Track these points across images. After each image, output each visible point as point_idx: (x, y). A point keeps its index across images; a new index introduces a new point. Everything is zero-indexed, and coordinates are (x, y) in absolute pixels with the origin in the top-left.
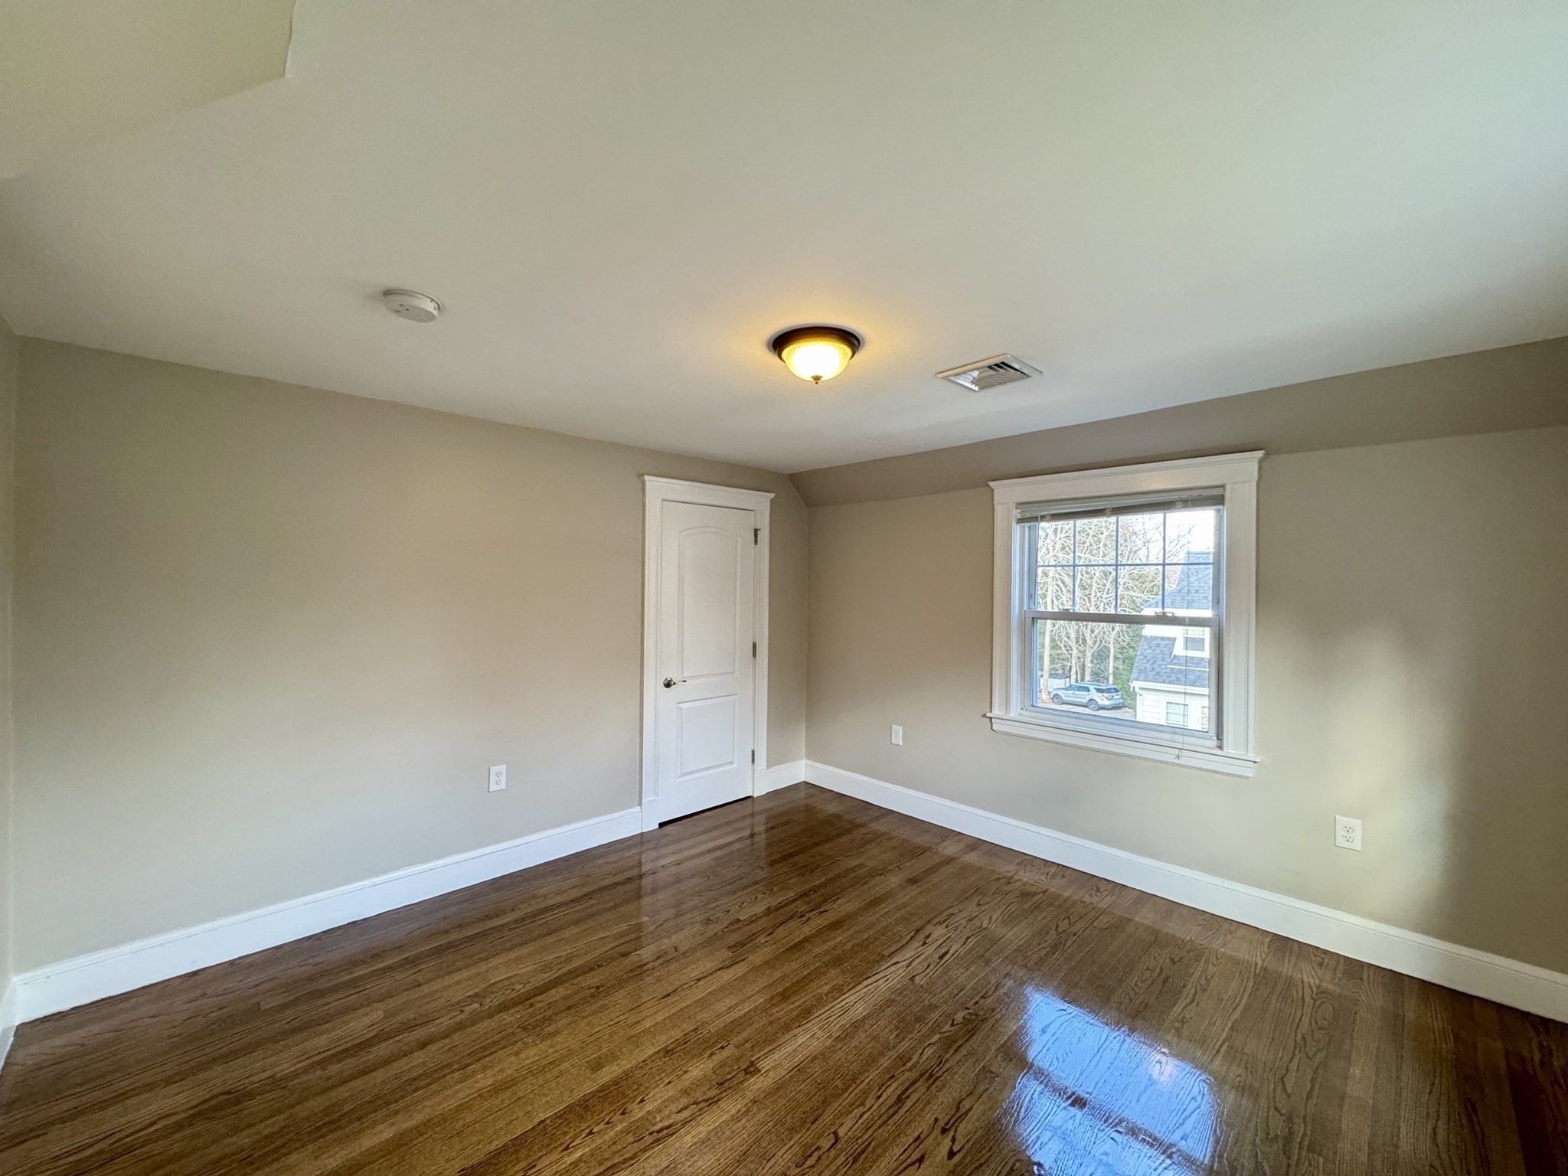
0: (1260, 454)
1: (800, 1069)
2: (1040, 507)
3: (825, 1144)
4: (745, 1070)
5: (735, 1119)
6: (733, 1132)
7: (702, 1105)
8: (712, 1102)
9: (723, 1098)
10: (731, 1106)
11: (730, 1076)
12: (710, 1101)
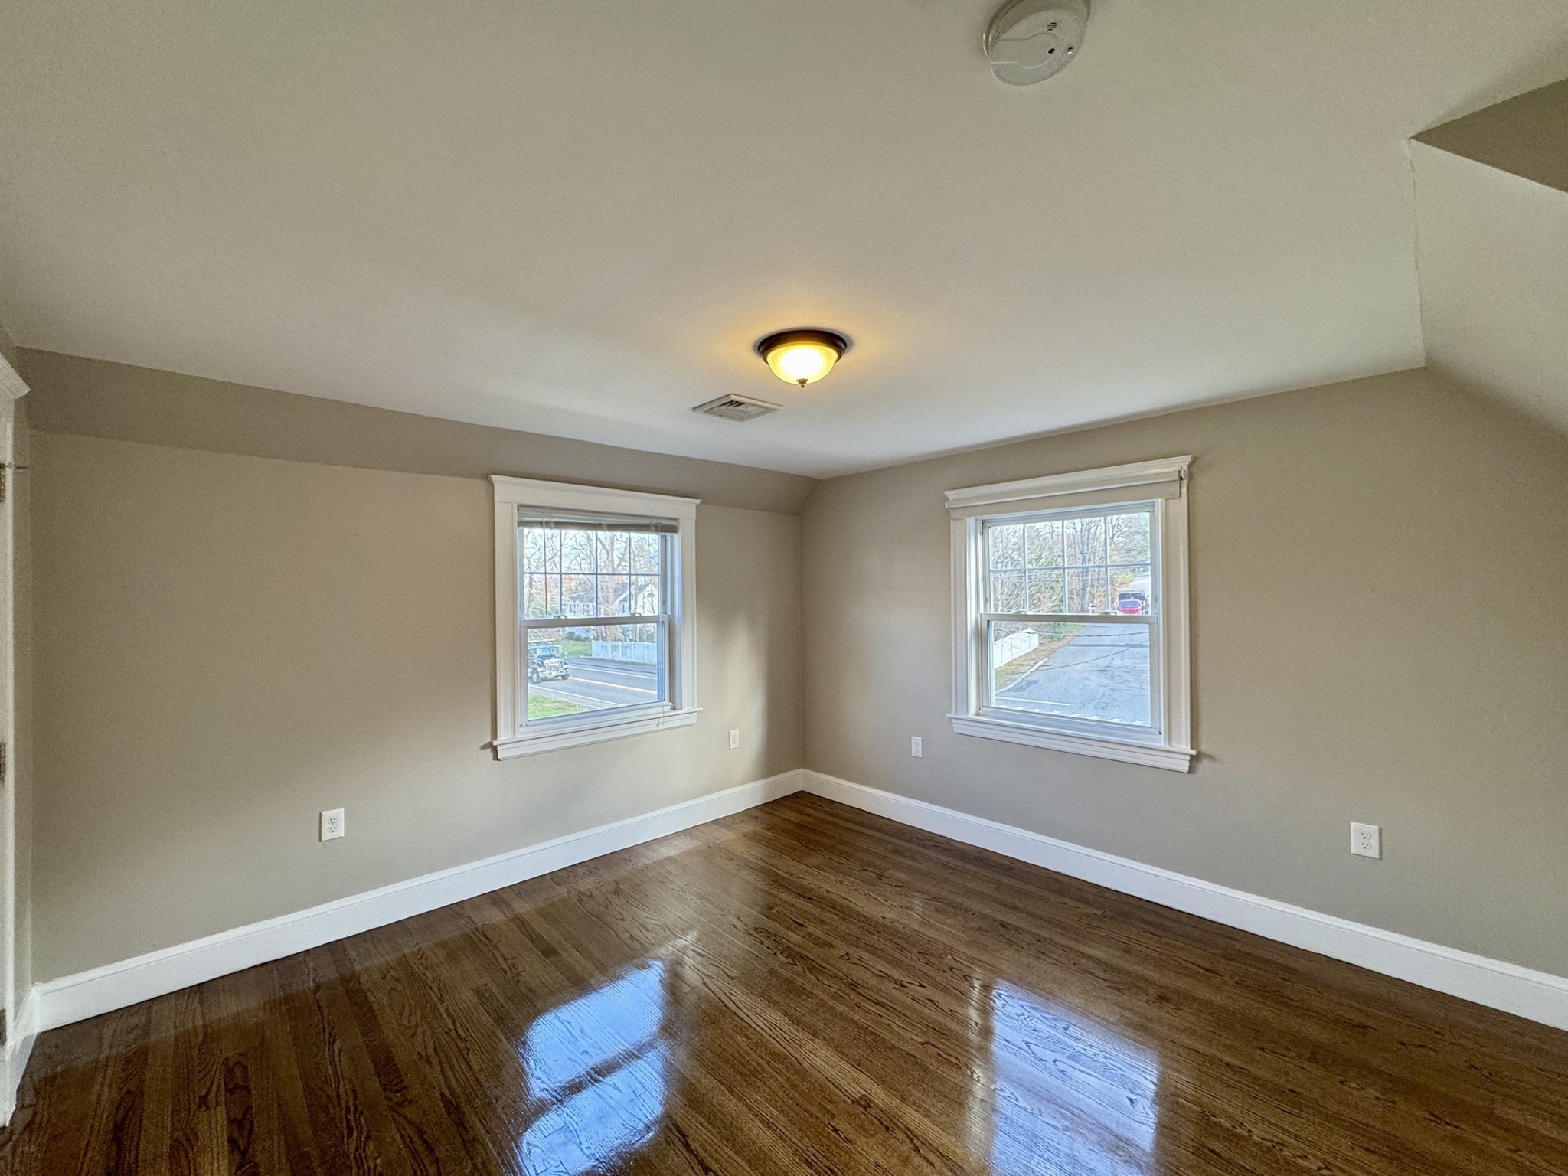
0: (698, 501)
1: (858, 1065)
2: (551, 513)
3: (934, 1050)
4: (865, 1108)
5: (927, 1114)
6: (941, 1114)
7: (918, 1144)
8: (911, 1135)
9: (905, 1126)
10: (913, 1118)
11: (876, 1122)
12: (911, 1136)
